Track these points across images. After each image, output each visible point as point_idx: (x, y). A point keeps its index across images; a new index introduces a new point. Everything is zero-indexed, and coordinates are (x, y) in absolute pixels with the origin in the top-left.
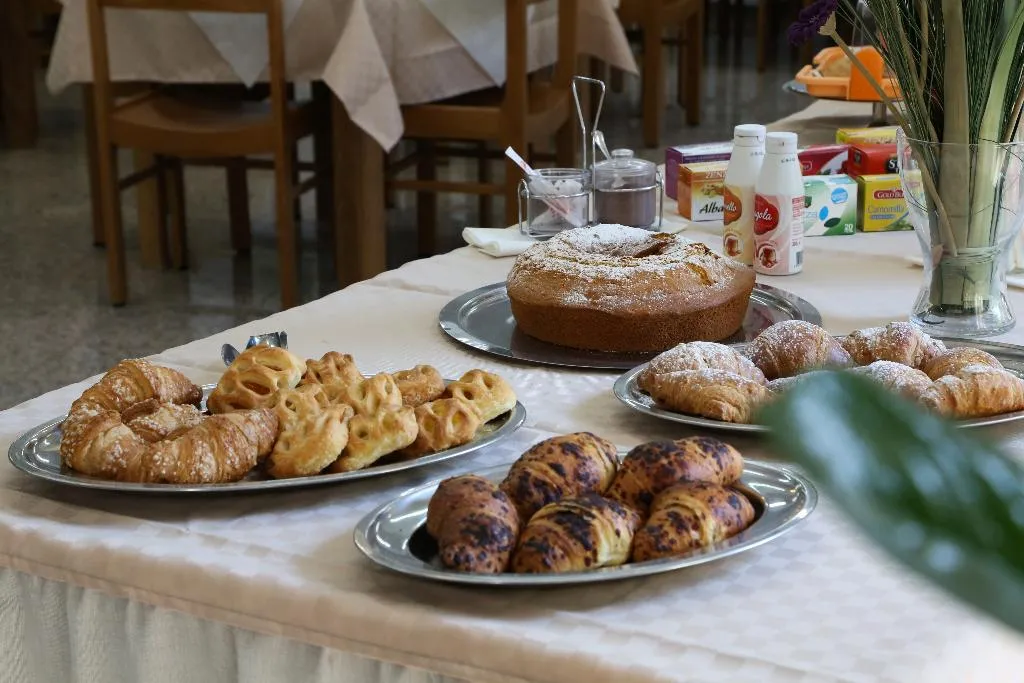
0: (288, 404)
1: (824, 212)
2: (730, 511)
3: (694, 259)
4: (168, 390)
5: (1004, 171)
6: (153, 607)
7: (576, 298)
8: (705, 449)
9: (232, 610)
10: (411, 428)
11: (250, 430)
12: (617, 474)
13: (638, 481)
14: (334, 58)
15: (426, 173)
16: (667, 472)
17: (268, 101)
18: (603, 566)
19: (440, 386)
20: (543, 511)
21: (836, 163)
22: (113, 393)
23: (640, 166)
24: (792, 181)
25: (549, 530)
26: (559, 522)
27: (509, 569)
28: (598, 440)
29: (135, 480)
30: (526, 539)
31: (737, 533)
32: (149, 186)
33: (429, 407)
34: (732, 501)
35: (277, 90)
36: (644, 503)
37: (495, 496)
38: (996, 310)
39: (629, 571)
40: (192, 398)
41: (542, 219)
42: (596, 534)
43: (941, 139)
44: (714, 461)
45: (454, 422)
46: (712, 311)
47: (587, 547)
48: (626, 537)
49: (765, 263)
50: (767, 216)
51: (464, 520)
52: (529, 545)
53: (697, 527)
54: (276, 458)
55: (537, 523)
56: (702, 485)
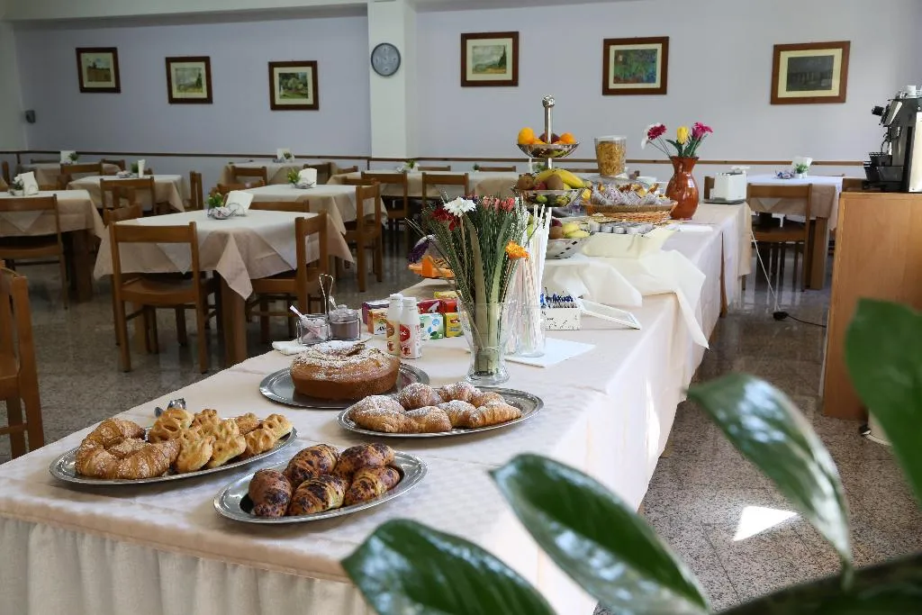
0: (185, 436)
1: (429, 330)
2: (389, 479)
3: (374, 356)
4: (128, 432)
5: (501, 314)
6: (117, 542)
7: (321, 376)
8: (377, 449)
9: (156, 542)
10: (242, 445)
11: (166, 451)
12: (337, 463)
13: (347, 466)
14: (221, 260)
15: (264, 308)
16: (360, 461)
17: (193, 279)
18: (331, 509)
19: (257, 423)
20: (302, 485)
21: (434, 307)
22: (101, 435)
23: (350, 311)
24: (415, 317)
25: (306, 494)
26: (310, 490)
27: (287, 514)
28: (328, 447)
29: (110, 479)
30: (295, 499)
31: (392, 488)
32: (140, 318)
33: (251, 434)
34: (389, 474)
35: (196, 276)
36: (351, 477)
37: (280, 479)
38: (502, 373)
39: (343, 511)
40: (140, 435)
41: (308, 336)
42: (327, 494)
43: (474, 299)
44: (381, 454)
45: (263, 440)
46: (382, 379)
47: (323, 501)
48: (341, 494)
49: (405, 354)
50: (405, 334)
51: (266, 492)
52: (297, 501)
53: (373, 487)
54: (178, 463)
55: (300, 490)
56: (376, 467)
